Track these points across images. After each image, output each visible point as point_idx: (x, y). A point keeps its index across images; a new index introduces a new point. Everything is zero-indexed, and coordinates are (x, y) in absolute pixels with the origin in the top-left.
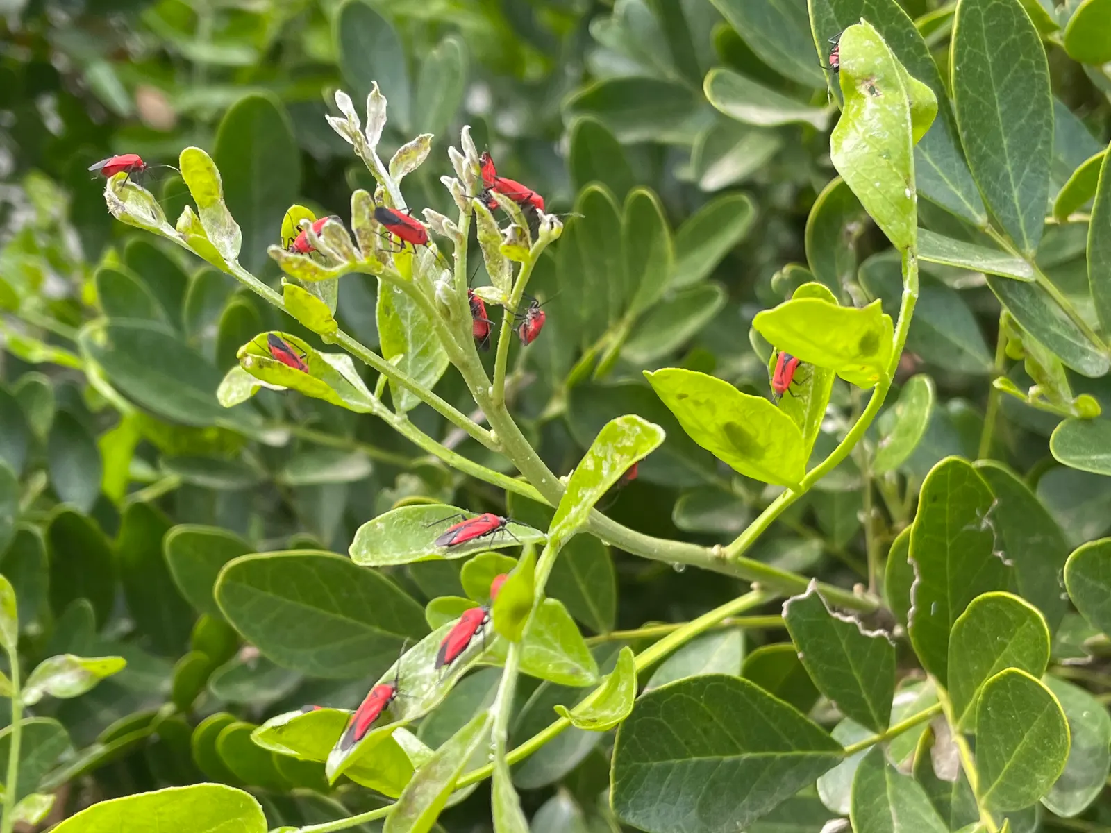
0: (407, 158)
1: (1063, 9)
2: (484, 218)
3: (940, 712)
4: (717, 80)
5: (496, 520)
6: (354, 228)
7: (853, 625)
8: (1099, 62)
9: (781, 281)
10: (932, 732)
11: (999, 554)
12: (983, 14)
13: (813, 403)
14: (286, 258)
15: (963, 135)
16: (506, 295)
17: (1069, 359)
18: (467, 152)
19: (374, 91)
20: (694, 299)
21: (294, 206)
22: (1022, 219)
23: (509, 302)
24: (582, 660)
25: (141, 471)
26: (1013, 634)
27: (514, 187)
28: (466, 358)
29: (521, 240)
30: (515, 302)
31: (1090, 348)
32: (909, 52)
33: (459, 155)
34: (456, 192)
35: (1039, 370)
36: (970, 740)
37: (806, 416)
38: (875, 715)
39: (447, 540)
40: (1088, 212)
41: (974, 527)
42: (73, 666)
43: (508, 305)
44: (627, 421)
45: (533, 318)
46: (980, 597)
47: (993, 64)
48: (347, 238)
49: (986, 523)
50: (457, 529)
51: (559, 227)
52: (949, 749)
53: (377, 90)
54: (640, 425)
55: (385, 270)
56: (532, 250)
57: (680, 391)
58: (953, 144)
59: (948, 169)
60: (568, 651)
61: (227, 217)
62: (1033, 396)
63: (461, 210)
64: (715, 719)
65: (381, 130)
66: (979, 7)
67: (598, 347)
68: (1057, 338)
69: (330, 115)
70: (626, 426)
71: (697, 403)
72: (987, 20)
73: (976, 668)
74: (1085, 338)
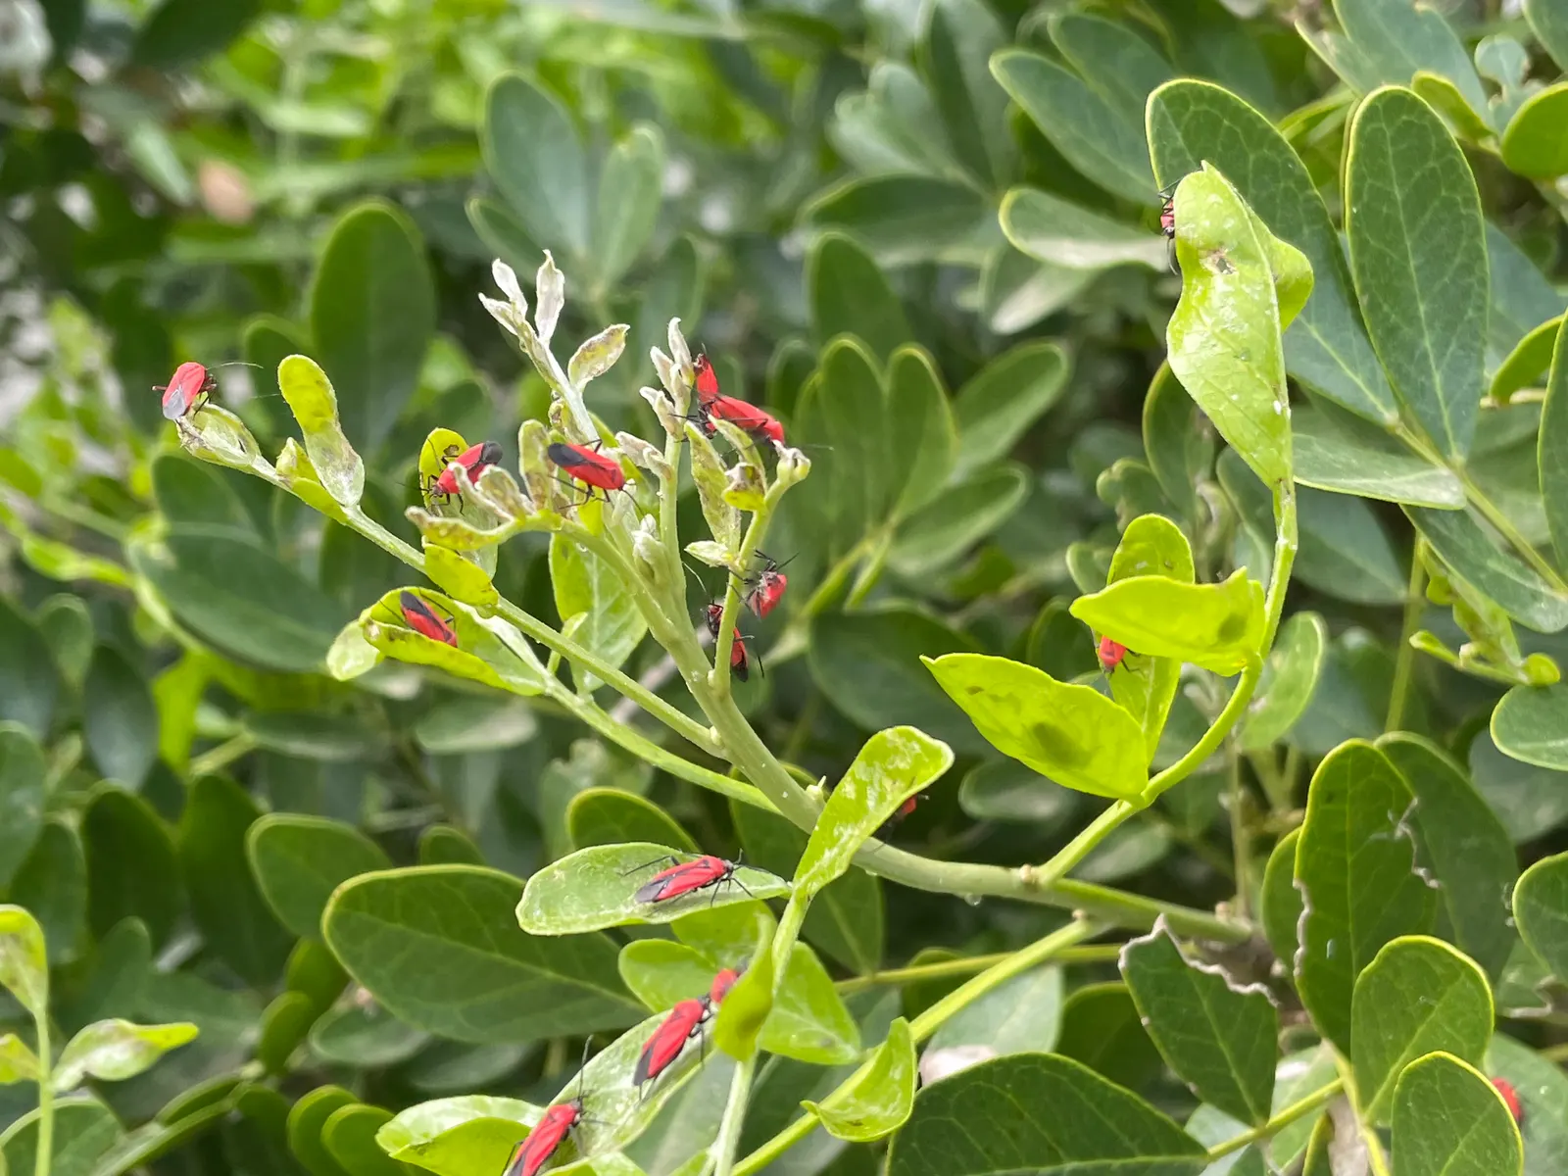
0: (593, 356)
1: (1500, 101)
2: (701, 448)
3: (1340, 1092)
4: (1018, 205)
5: (719, 866)
6: (522, 472)
7: (1218, 978)
8: (1553, 175)
9: (1110, 483)
10: (1329, 1121)
11: (1421, 872)
12: (1388, 134)
13: (1156, 681)
14: (431, 524)
15: (1363, 301)
16: (732, 553)
17: (1516, 608)
18: (677, 355)
19: (546, 264)
20: (987, 486)
21: (437, 430)
22: (1446, 413)
23: (737, 563)
24: (838, 1026)
25: (211, 721)
26: (1441, 994)
27: (741, 409)
28: (677, 634)
29: (753, 483)
30: (745, 562)
31: (1544, 589)
32: (1287, 189)
33: (665, 358)
34: (662, 409)
35: (1473, 619)
36: (1384, 1137)
37: (1148, 698)
38: (1250, 1103)
39: (652, 894)
40: (1540, 385)
41: (1384, 835)
42: (124, 1034)
43: (734, 567)
44: (901, 734)
45: (769, 585)
46: (1394, 942)
47: (1405, 203)
48: (513, 488)
49: (1402, 830)
50: (666, 876)
51: (804, 464)
52: (1354, 1144)
53: (550, 263)
54: (919, 741)
55: (565, 524)
56: (768, 494)
57: (972, 682)
58: (1349, 313)
59: (1343, 346)
60: (818, 1013)
61: (344, 446)
62: (1466, 659)
63: (669, 434)
64: (1026, 1114)
65: (557, 316)
66: (1383, 125)
67: (852, 558)
68: (1498, 578)
69: (488, 296)
70: (899, 742)
71: (995, 698)
72: (1394, 142)
73: (1390, 1037)
74: (1537, 575)
